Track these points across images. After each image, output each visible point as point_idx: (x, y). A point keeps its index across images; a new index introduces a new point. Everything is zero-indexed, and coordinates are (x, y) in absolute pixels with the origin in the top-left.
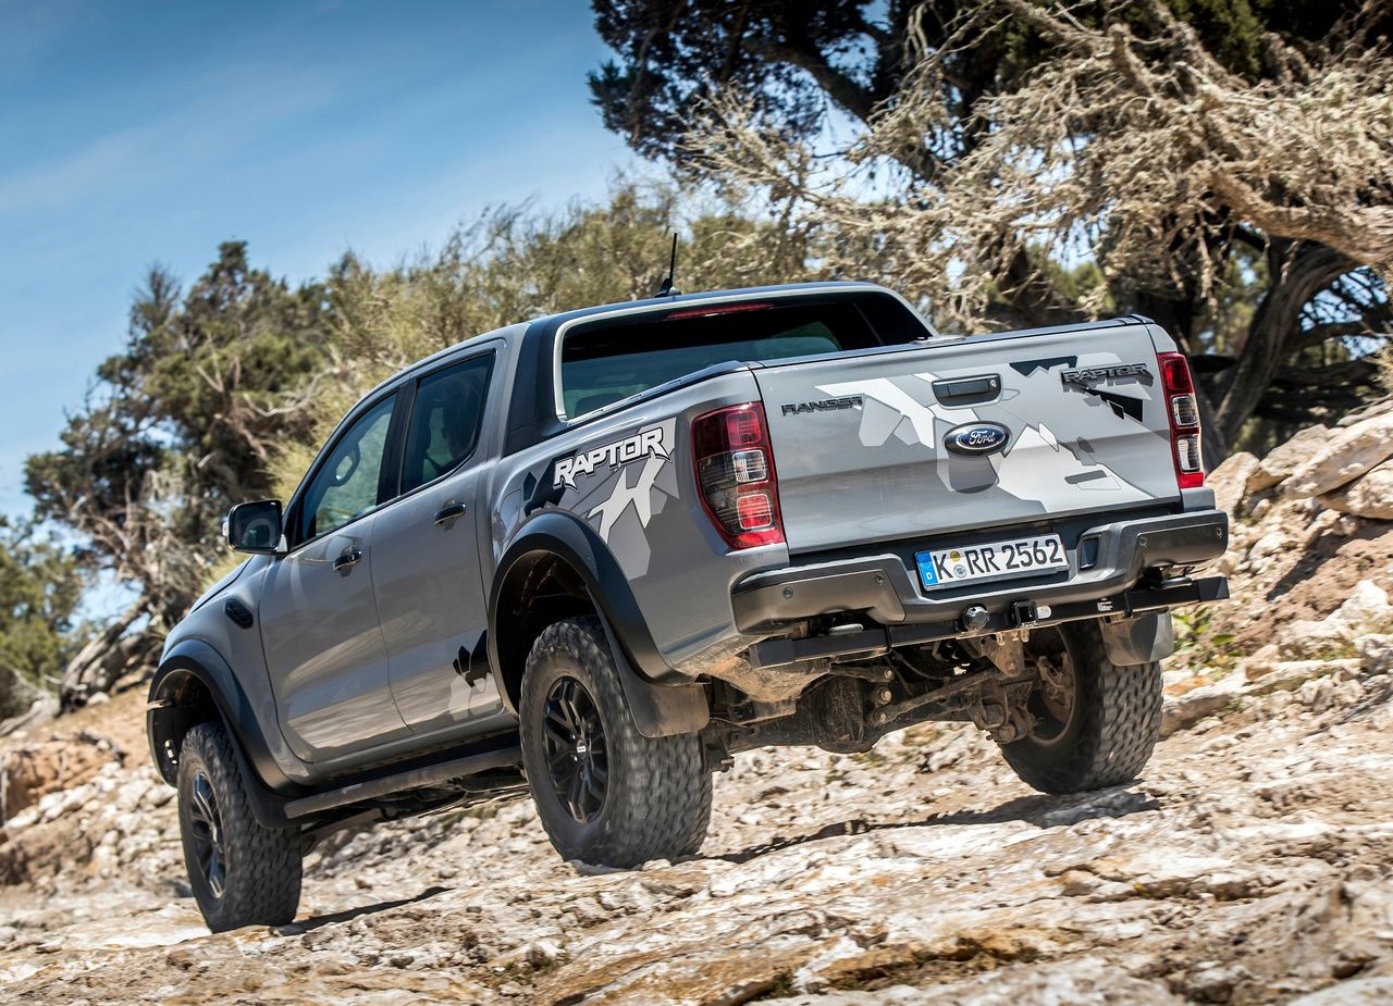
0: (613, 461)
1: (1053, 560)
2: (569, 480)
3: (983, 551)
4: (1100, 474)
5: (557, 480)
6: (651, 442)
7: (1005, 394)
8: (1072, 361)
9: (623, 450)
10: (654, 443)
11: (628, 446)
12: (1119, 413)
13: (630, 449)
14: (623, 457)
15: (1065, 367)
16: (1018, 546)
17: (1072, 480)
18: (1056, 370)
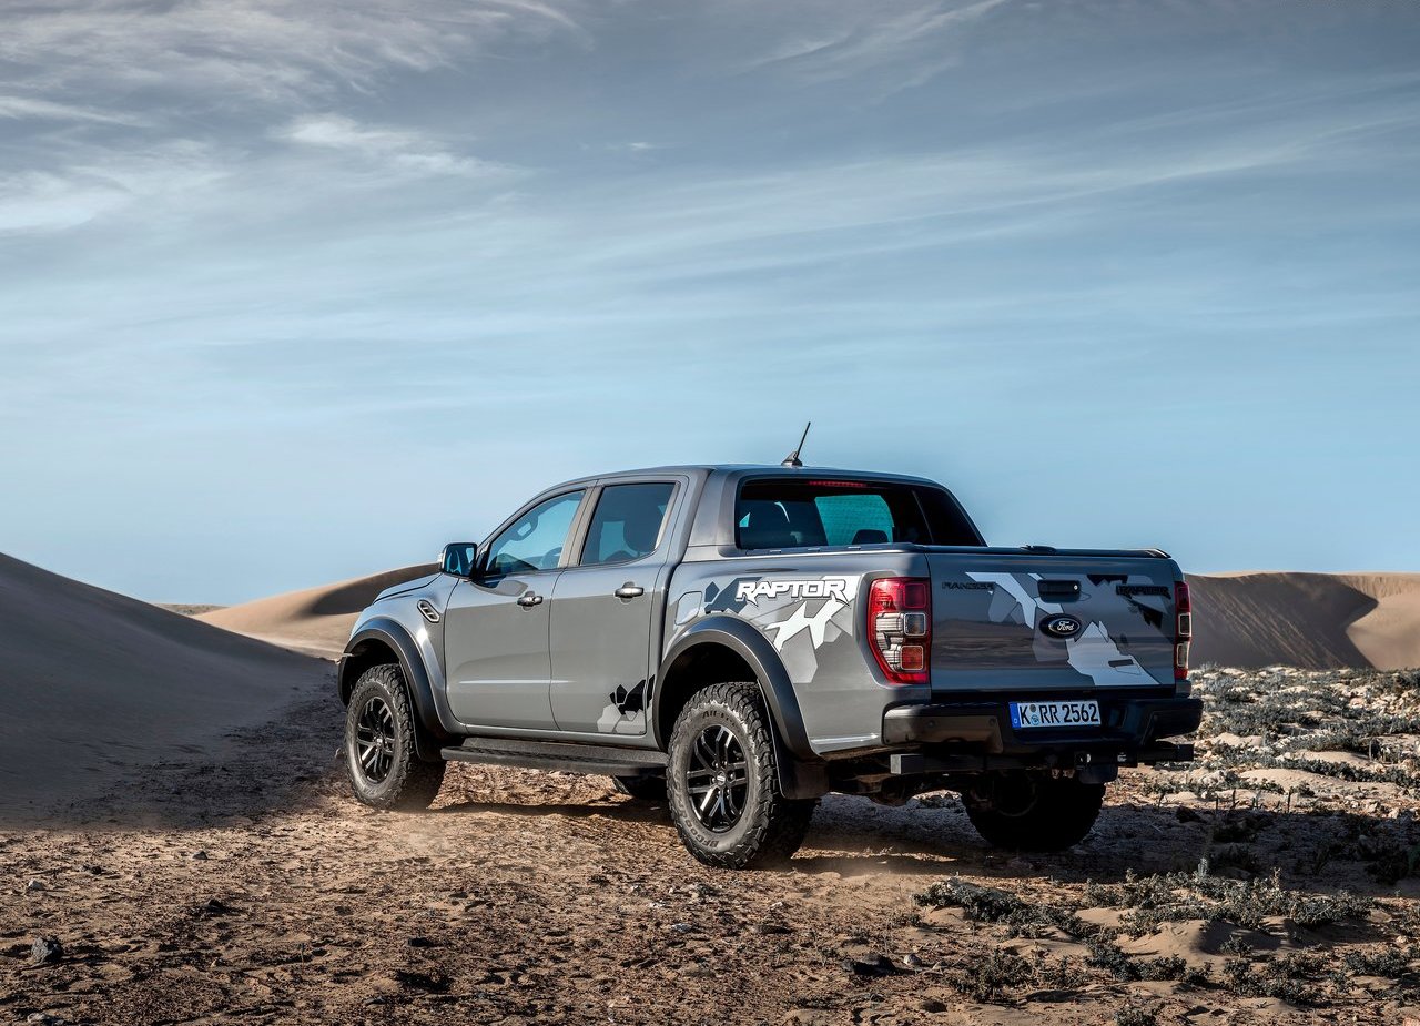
0: (795, 594)
1: (1092, 720)
2: (751, 597)
3: (1051, 707)
4: (1129, 662)
5: (739, 595)
6: (833, 589)
7: (1082, 597)
8: (1124, 578)
9: (806, 588)
10: (837, 590)
11: (811, 586)
12: (1148, 620)
13: (812, 589)
14: (805, 593)
15: (1119, 582)
16: (1072, 706)
17: (1113, 664)
18: (1114, 584)
